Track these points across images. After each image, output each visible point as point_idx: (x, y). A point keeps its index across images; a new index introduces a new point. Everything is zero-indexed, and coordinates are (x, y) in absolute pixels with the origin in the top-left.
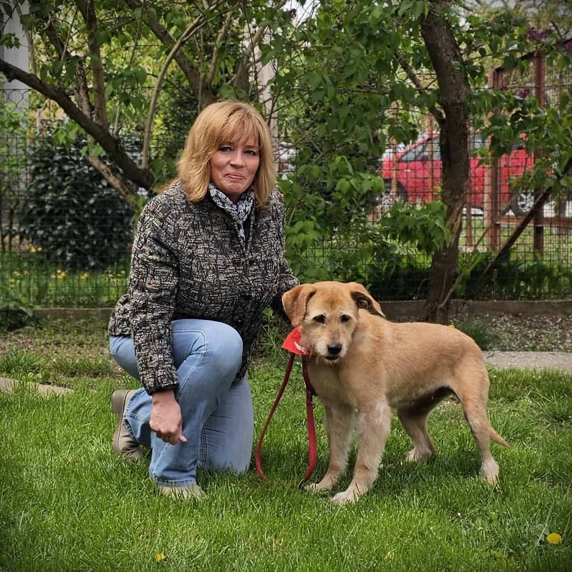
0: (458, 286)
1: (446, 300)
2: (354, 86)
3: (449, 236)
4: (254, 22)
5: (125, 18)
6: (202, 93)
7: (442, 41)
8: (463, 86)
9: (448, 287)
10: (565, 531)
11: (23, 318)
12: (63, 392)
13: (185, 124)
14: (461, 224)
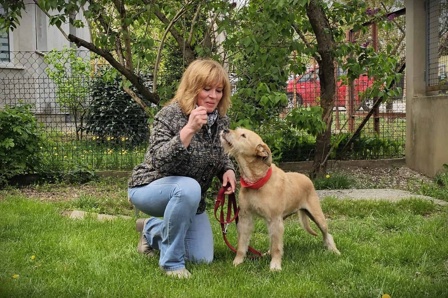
0: (331, 152)
1: (325, 161)
2: (269, 44)
3: (325, 126)
4: (213, 10)
5: (142, 9)
6: (185, 50)
7: (319, 17)
8: (331, 42)
9: (326, 153)
10: (393, 292)
11: (89, 177)
12: (111, 218)
13: (177, 66)
14: (332, 118)
